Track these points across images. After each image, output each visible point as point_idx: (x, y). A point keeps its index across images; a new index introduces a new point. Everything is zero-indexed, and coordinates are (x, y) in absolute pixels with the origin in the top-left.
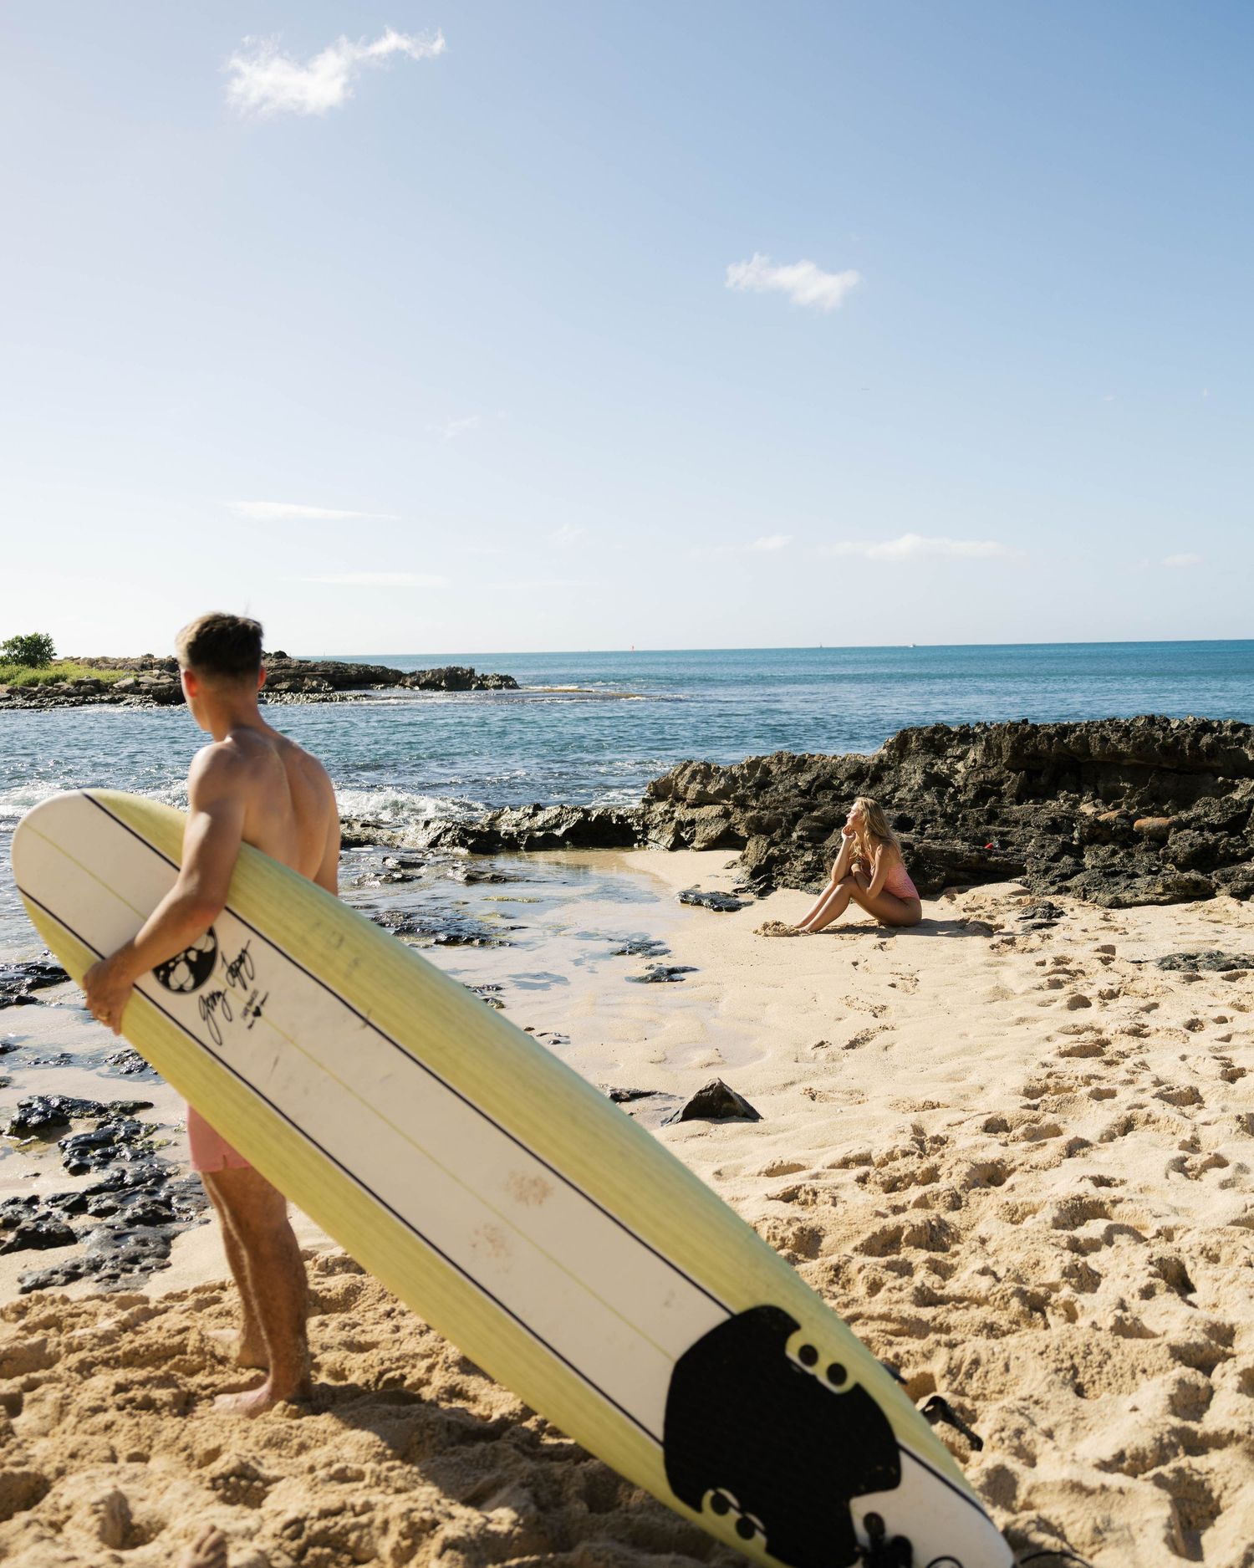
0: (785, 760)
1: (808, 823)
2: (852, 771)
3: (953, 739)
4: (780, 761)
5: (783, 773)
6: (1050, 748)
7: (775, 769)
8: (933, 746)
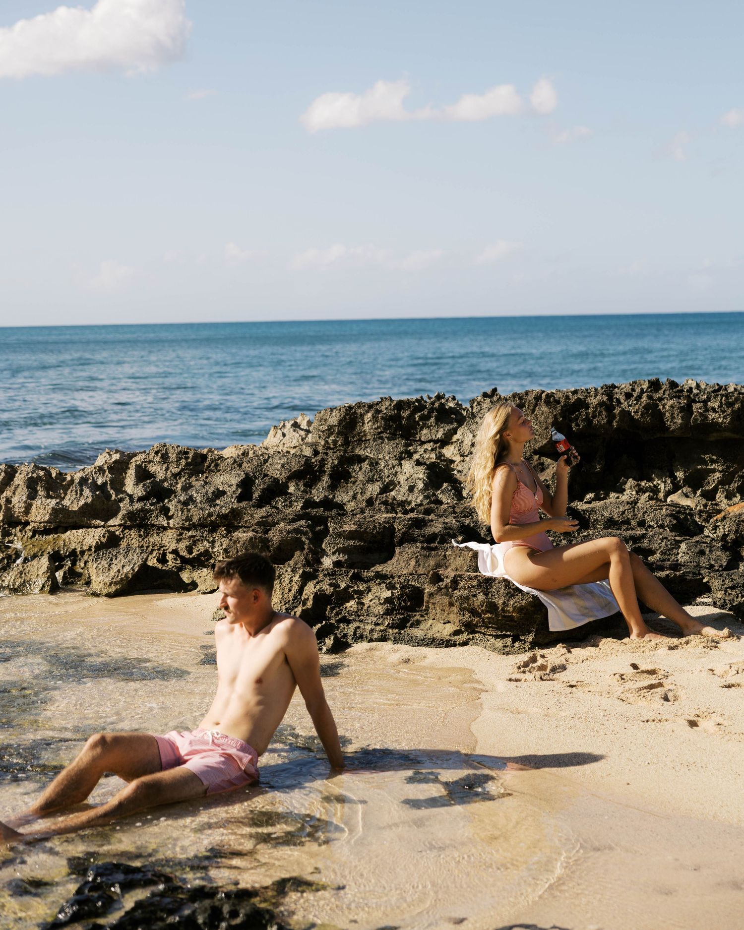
0: (173, 456)
1: (341, 543)
2: (295, 467)
3: (428, 417)
4: (165, 458)
5: (175, 476)
6: (610, 422)
7: (158, 470)
8: (400, 427)
